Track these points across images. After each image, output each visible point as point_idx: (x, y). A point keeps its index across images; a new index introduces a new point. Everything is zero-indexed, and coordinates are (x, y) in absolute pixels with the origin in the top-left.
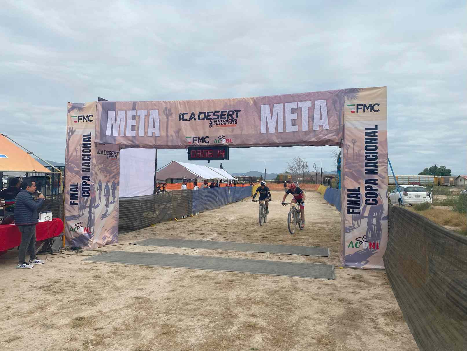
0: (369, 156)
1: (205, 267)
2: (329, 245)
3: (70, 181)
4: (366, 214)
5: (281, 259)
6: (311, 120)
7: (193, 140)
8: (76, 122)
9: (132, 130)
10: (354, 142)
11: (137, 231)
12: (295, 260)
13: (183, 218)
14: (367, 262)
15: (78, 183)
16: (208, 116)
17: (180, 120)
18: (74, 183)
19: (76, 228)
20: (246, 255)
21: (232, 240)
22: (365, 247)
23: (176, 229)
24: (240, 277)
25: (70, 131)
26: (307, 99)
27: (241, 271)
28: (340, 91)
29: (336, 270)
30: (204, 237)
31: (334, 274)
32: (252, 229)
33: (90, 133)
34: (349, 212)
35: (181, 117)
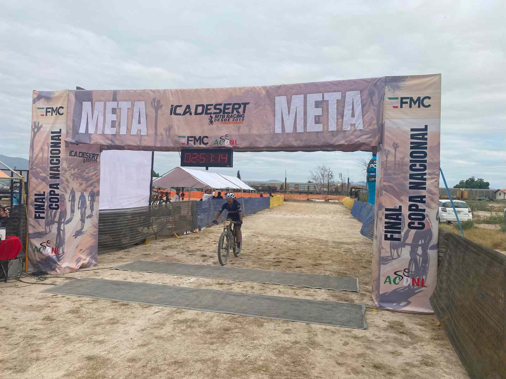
0: (415, 165)
1: (197, 307)
2: (357, 274)
3: (35, 189)
4: (409, 240)
5: (296, 295)
6: (340, 117)
7: (188, 140)
8: (43, 115)
9: (112, 127)
10: (396, 146)
11: (126, 250)
12: (315, 296)
13: (185, 233)
14: (409, 303)
15: (44, 192)
16: (207, 109)
17: (171, 114)
18: (39, 192)
19: (42, 247)
20: (253, 288)
21: (238, 265)
22: (406, 283)
23: (174, 248)
24: (240, 322)
25: (35, 127)
26: (336, 89)
27: (243, 313)
28: (380, 79)
29: (367, 312)
30: (205, 260)
31: (366, 319)
32: (265, 250)
33: (60, 130)
34: (386, 238)
35: (173, 111)
